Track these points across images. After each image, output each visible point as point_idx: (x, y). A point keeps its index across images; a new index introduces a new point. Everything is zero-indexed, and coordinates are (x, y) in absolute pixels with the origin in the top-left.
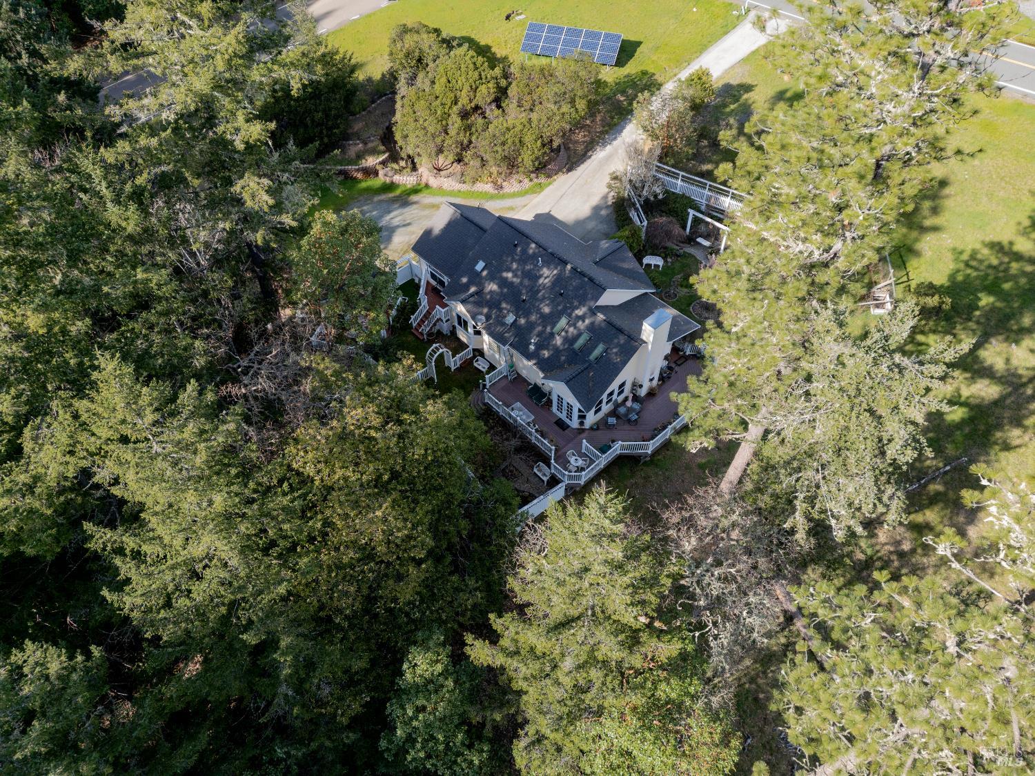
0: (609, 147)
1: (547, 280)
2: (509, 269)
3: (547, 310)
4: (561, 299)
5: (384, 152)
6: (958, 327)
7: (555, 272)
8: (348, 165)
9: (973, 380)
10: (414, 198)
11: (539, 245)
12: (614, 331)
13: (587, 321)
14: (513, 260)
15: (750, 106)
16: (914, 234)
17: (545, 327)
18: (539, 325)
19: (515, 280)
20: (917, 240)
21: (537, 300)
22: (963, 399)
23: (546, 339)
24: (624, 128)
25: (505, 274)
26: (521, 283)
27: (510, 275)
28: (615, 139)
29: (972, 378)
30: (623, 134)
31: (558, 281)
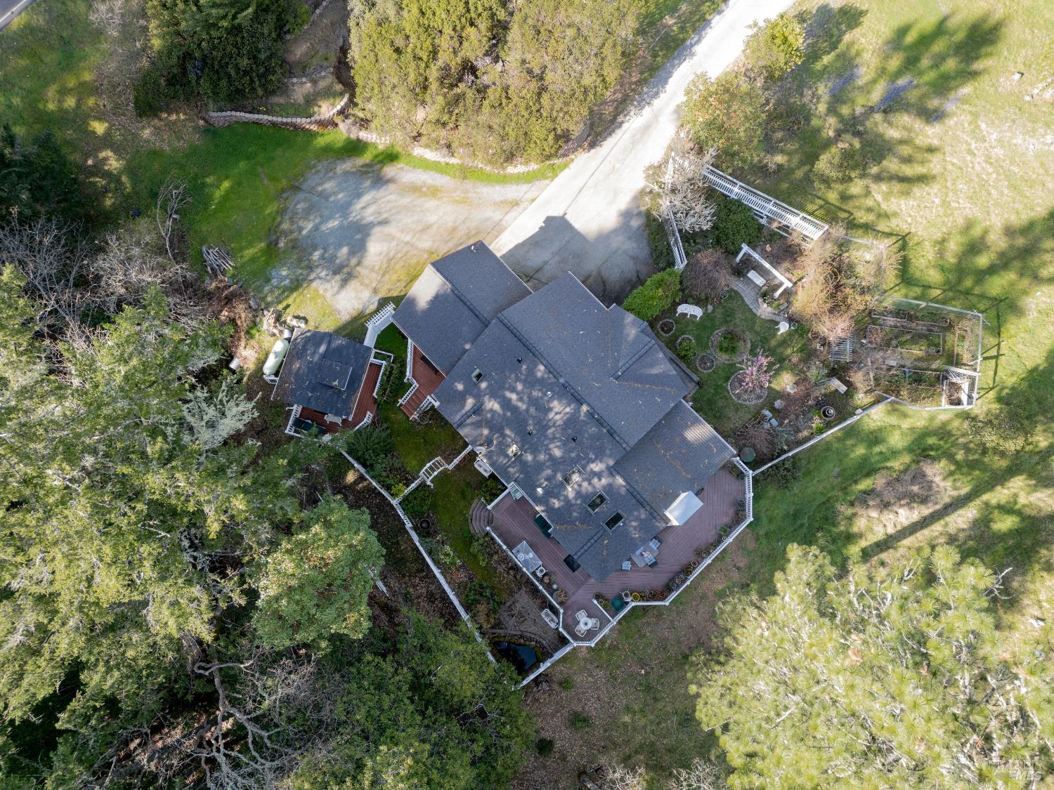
0: (647, 110)
1: (558, 417)
2: (513, 390)
3: (557, 453)
4: (573, 444)
5: (342, 94)
6: (1039, 428)
7: (568, 410)
8: (296, 115)
9: (1035, 488)
10: (390, 171)
11: (550, 369)
12: (634, 501)
13: (604, 481)
14: (518, 379)
15: (852, 59)
16: (1025, 283)
17: (555, 472)
18: (548, 467)
19: (520, 404)
20: (1025, 292)
21: (546, 437)
22: (1017, 507)
23: (556, 486)
24: (670, 75)
25: (508, 394)
26: (527, 411)
27: (514, 397)
28: (656, 95)
29: (1035, 486)
30: (668, 87)
31: (571, 421)
